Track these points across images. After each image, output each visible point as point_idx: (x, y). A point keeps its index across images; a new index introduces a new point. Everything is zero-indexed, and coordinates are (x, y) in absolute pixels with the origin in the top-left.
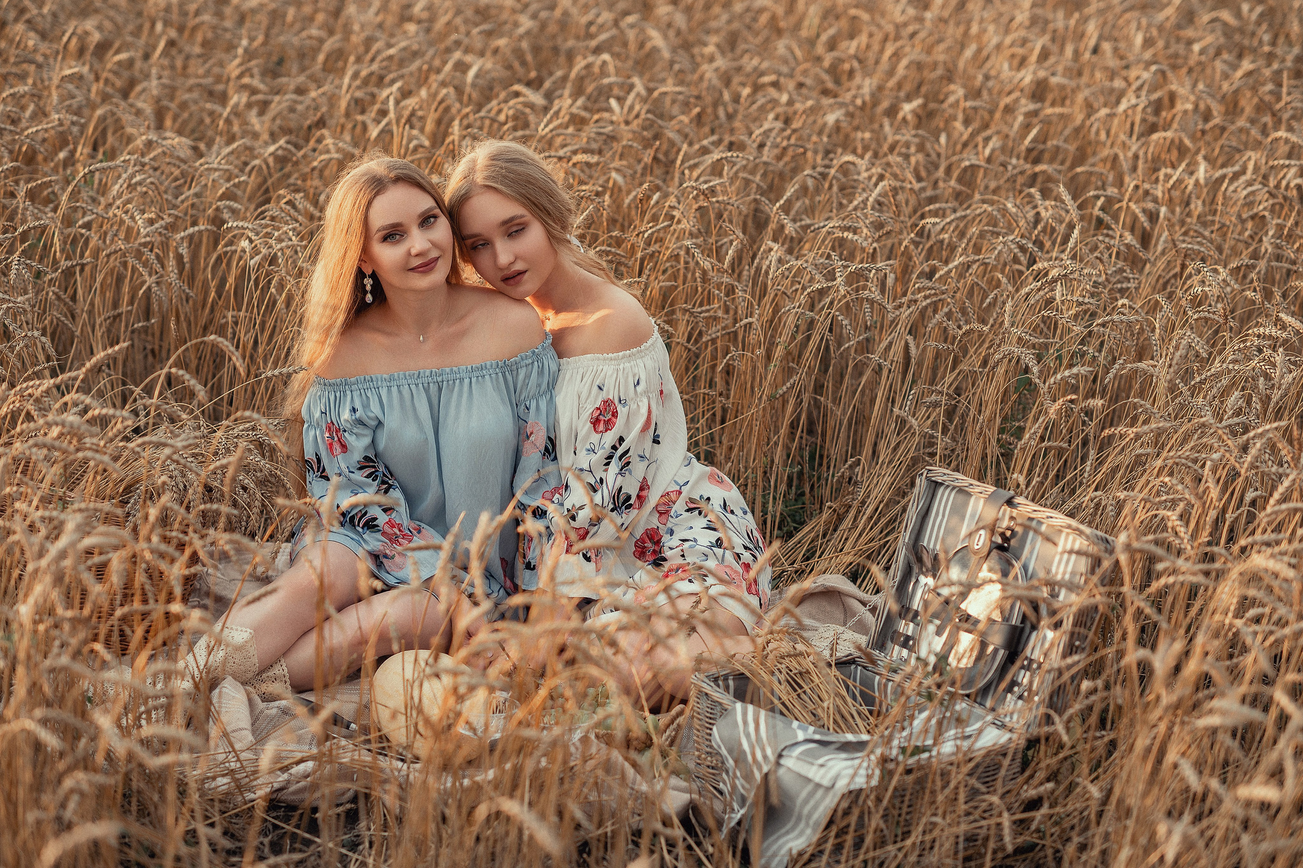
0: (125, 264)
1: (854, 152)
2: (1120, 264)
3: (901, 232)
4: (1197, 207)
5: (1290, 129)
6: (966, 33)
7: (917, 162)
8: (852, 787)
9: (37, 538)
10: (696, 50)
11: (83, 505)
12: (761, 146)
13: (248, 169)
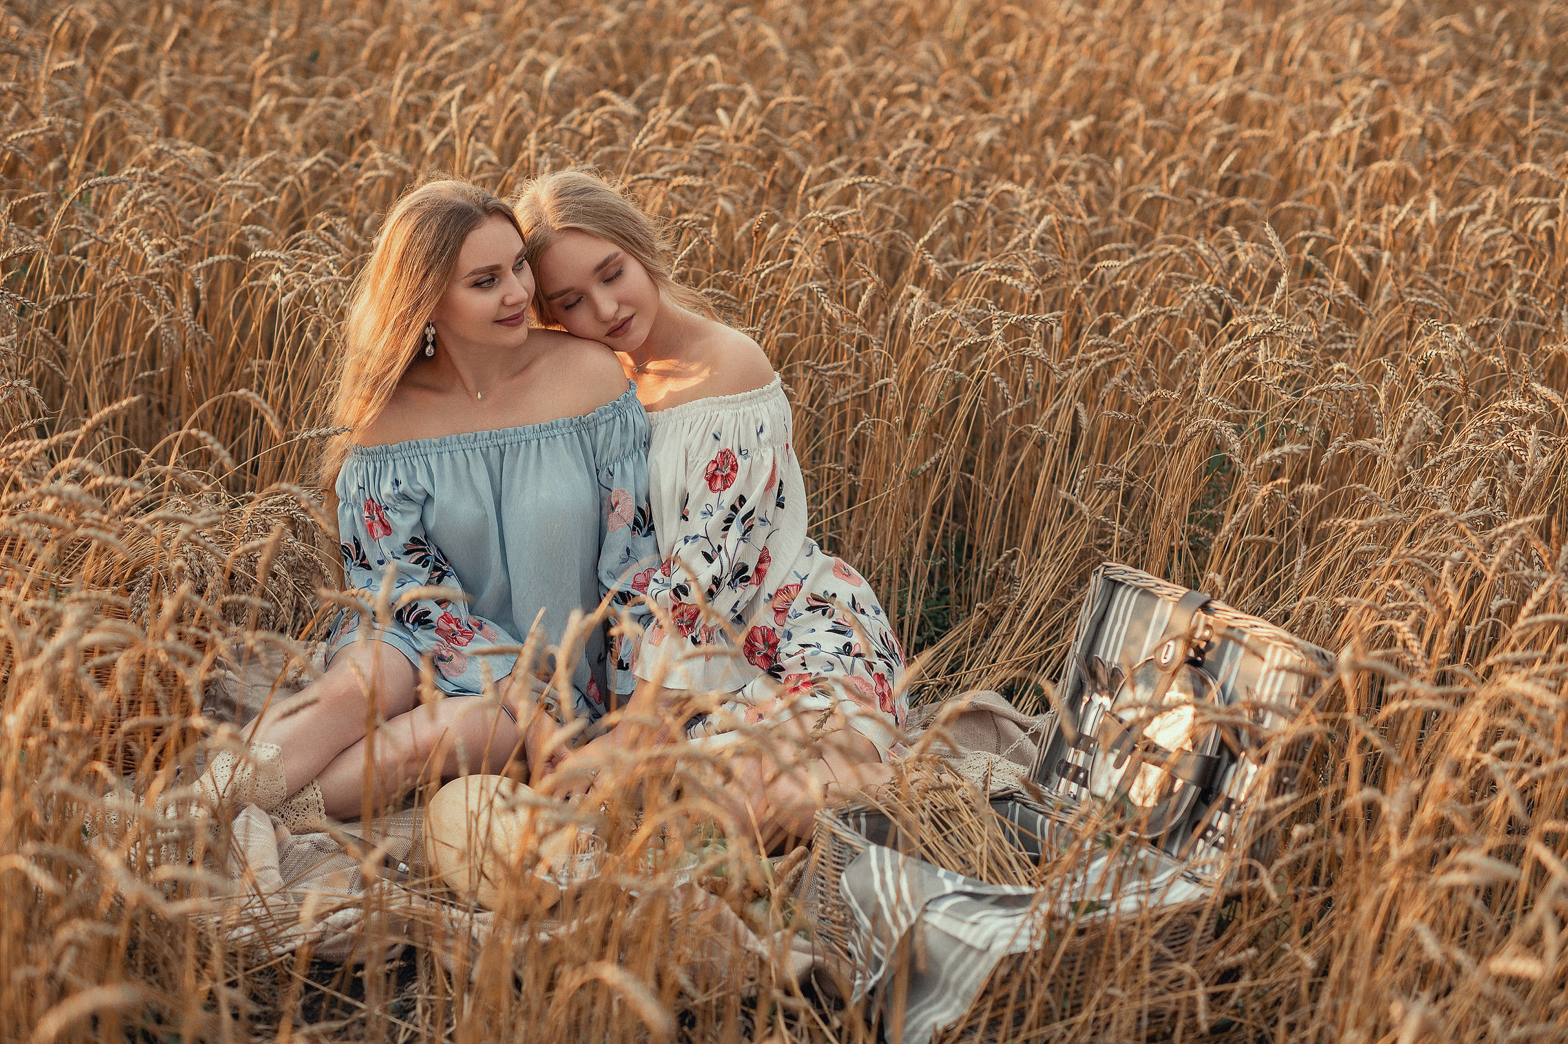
0: (127, 300)
1: (1011, 178)
2: (1334, 320)
3: (1069, 276)
4: (1428, 252)
5: (1537, 160)
6: (1145, 36)
7: (1088, 193)
8: (1013, 950)
9: (27, 634)
10: (819, 52)
11: (83, 594)
12: (900, 169)
13: (278, 187)
